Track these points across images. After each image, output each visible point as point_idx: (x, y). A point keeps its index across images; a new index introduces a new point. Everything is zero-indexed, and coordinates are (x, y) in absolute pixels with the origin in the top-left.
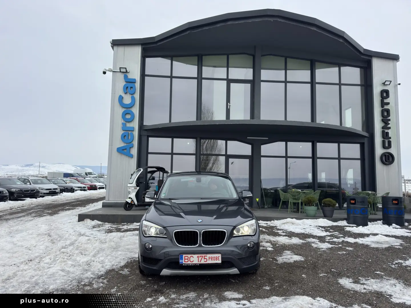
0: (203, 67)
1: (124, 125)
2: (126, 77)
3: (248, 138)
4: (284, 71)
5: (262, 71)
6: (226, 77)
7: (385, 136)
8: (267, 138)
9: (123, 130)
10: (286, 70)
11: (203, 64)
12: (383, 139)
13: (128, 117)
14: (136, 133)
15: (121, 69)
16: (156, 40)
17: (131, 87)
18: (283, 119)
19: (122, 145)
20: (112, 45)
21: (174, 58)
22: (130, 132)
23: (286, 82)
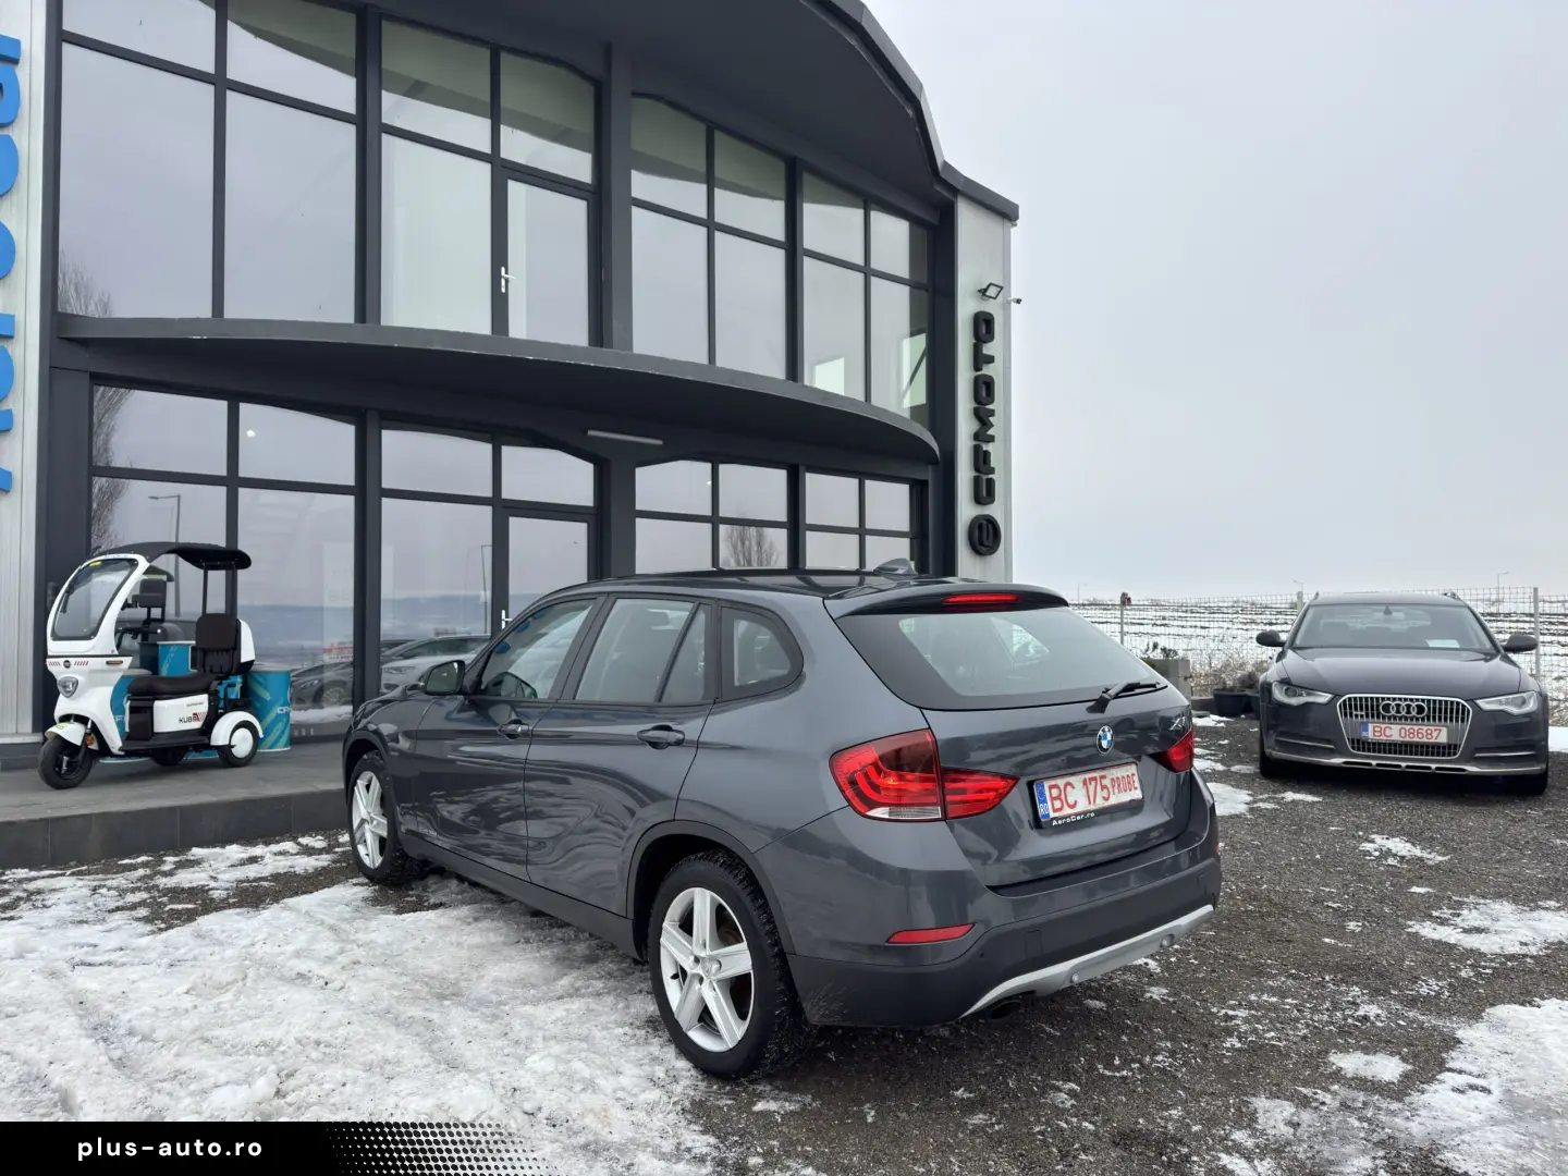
3: (591, 433)
4: (703, 188)
7: (981, 461)
8: (659, 442)
11: (385, 77)
12: (977, 474)
23: (711, 225)
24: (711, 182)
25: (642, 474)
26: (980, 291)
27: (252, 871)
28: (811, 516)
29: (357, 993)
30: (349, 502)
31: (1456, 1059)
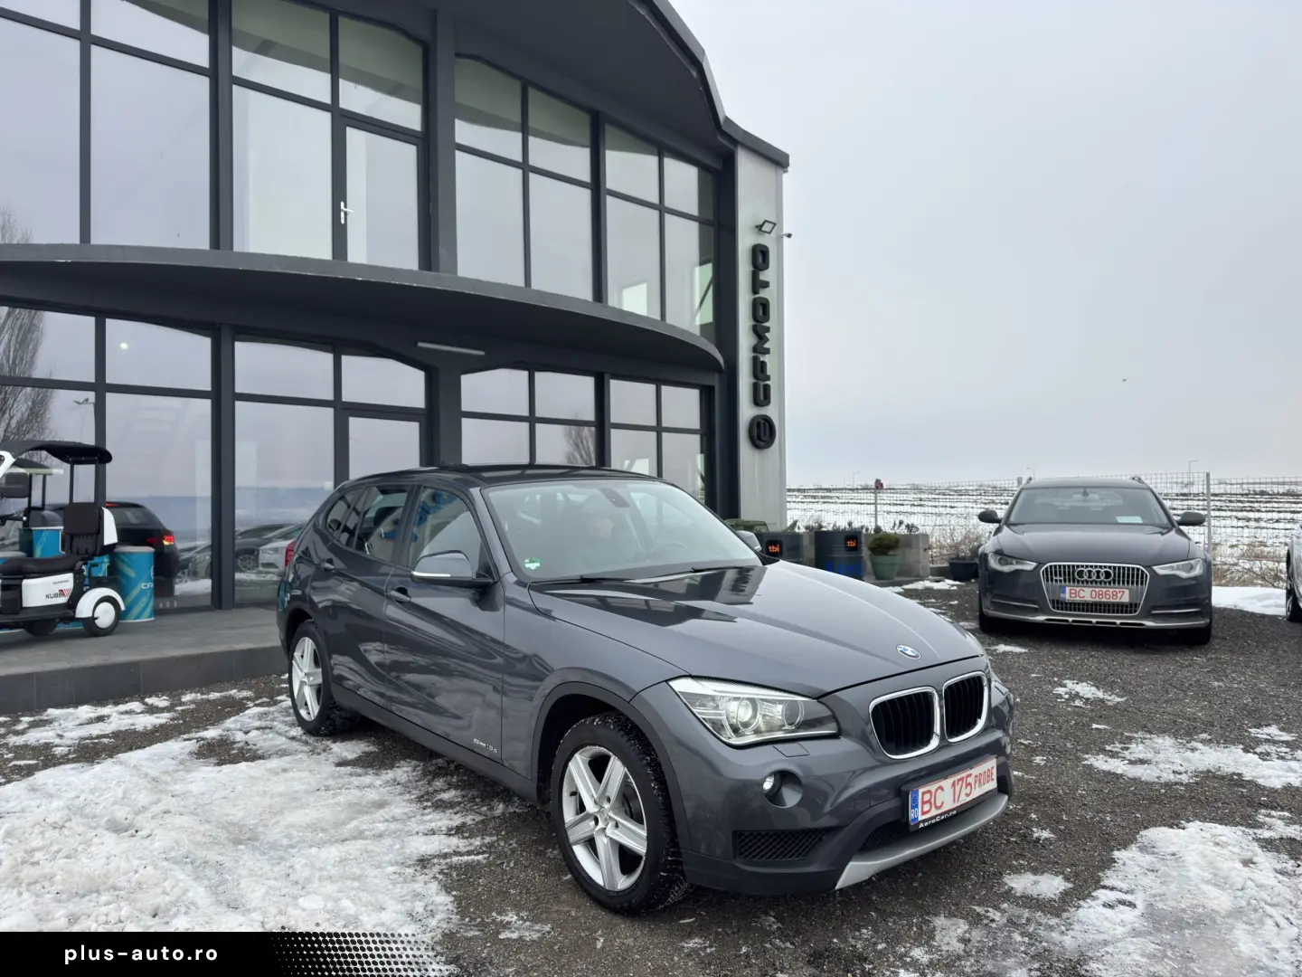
3: (420, 345)
4: (519, 135)
6: (328, 102)
7: (759, 370)
12: (755, 381)
23: (525, 167)
24: (525, 130)
25: (468, 381)
26: (757, 227)
27: (96, 730)
28: (615, 416)
29: (162, 840)
30: (206, 405)
31: (1110, 878)
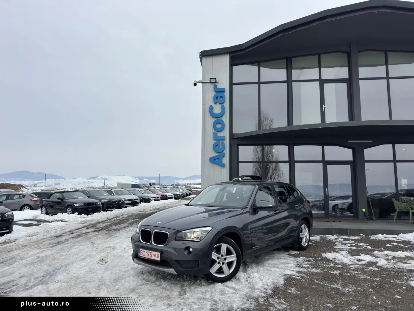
0: (293, 71)
1: (215, 135)
2: (215, 87)
3: (349, 141)
4: (384, 67)
5: (360, 69)
6: (318, 78)
8: (371, 141)
9: (215, 140)
10: (387, 64)
11: (293, 67)
13: (219, 126)
14: (227, 142)
15: (211, 79)
16: (244, 47)
17: (221, 97)
18: (388, 119)
19: (214, 154)
20: (201, 57)
21: (261, 64)
22: (221, 142)
23: (388, 78)
30: (287, 164)
